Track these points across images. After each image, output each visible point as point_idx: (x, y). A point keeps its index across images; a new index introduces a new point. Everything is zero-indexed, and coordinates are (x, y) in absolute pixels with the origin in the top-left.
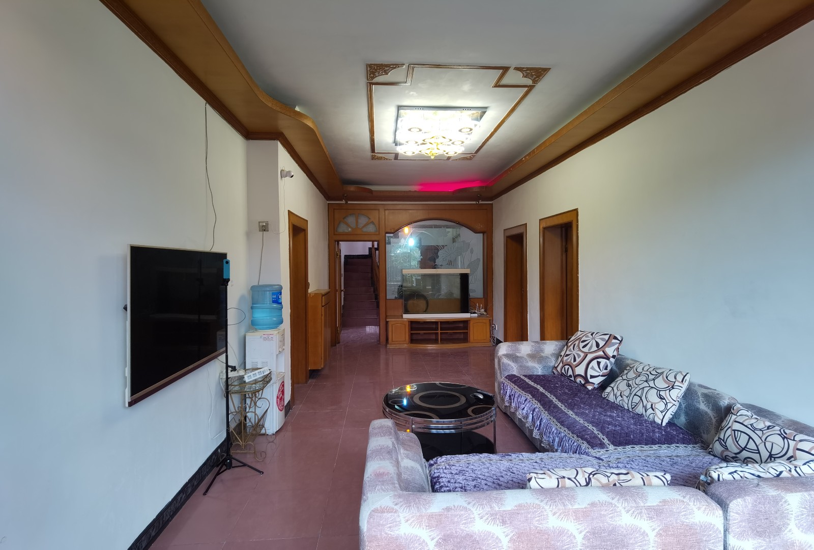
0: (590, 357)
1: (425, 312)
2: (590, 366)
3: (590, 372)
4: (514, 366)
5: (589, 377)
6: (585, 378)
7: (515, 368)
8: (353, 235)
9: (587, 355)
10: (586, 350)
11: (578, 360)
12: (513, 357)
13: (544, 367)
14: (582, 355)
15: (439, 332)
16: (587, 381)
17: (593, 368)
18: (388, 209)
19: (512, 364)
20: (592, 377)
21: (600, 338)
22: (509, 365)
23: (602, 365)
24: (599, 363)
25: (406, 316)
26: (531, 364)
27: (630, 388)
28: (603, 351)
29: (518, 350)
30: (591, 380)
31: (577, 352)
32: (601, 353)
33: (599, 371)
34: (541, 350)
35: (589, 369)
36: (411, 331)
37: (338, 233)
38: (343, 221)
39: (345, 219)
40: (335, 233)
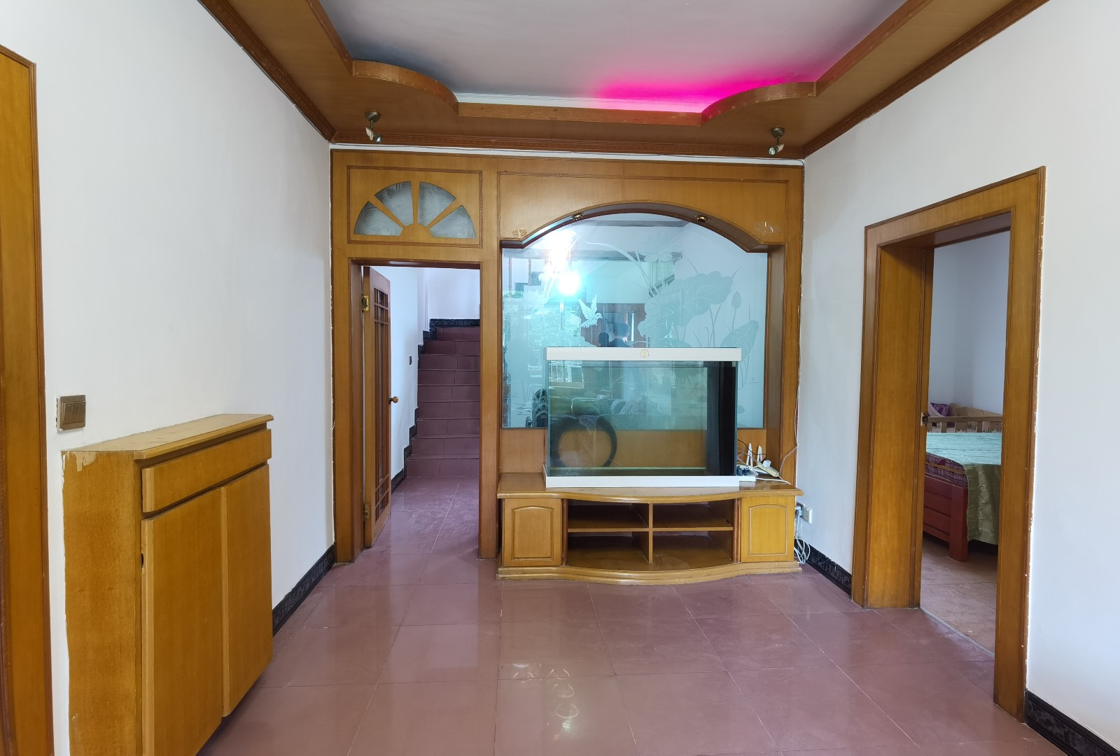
8: (405, 244)
15: (651, 529)
18: (506, 172)
25: (552, 482)
37: (358, 238)
38: (374, 201)
39: (379, 196)
40: (353, 239)
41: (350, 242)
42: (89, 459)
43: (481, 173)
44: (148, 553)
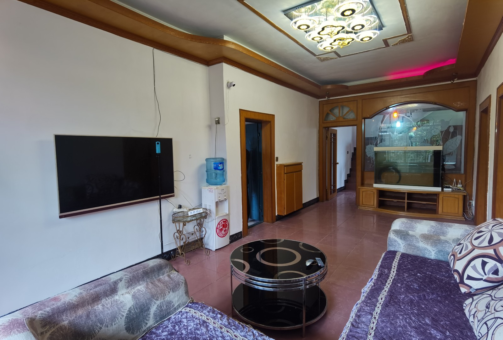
0: (477, 252)
1: (398, 183)
2: (472, 264)
3: (470, 272)
4: (400, 243)
5: (465, 277)
6: (461, 277)
7: (402, 246)
9: (474, 249)
10: (476, 243)
11: (464, 253)
12: (403, 235)
13: (440, 251)
14: (470, 247)
15: (406, 201)
16: (462, 282)
17: (474, 268)
18: (364, 99)
19: (400, 241)
20: (469, 278)
21: (498, 233)
22: (395, 241)
23: (487, 268)
24: (484, 264)
25: (375, 185)
26: (422, 244)
27: (487, 310)
28: (495, 250)
29: (412, 228)
30: (466, 281)
31: (467, 243)
32: (491, 252)
33: (483, 274)
34: (443, 233)
35: (469, 268)
36: (379, 198)
37: (325, 122)
38: (329, 112)
39: (330, 111)
40: (324, 122)
41: (323, 123)
42: (279, 165)
43: (357, 100)
44: (285, 178)
